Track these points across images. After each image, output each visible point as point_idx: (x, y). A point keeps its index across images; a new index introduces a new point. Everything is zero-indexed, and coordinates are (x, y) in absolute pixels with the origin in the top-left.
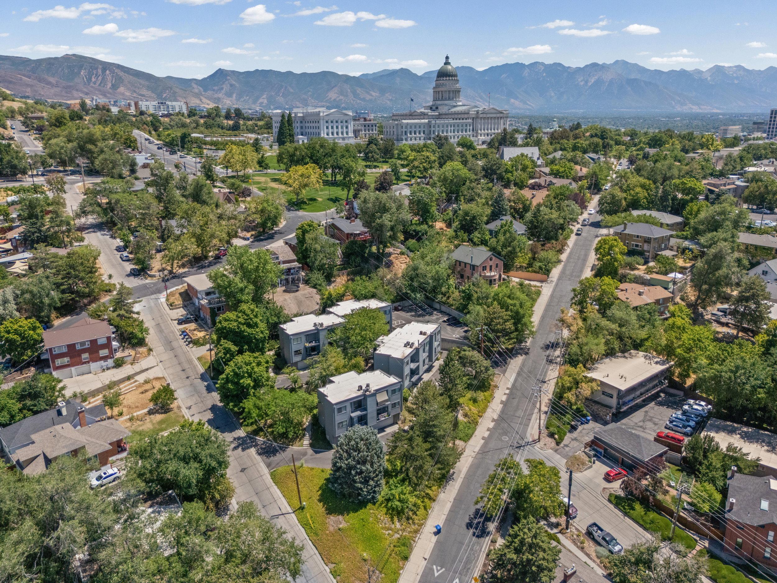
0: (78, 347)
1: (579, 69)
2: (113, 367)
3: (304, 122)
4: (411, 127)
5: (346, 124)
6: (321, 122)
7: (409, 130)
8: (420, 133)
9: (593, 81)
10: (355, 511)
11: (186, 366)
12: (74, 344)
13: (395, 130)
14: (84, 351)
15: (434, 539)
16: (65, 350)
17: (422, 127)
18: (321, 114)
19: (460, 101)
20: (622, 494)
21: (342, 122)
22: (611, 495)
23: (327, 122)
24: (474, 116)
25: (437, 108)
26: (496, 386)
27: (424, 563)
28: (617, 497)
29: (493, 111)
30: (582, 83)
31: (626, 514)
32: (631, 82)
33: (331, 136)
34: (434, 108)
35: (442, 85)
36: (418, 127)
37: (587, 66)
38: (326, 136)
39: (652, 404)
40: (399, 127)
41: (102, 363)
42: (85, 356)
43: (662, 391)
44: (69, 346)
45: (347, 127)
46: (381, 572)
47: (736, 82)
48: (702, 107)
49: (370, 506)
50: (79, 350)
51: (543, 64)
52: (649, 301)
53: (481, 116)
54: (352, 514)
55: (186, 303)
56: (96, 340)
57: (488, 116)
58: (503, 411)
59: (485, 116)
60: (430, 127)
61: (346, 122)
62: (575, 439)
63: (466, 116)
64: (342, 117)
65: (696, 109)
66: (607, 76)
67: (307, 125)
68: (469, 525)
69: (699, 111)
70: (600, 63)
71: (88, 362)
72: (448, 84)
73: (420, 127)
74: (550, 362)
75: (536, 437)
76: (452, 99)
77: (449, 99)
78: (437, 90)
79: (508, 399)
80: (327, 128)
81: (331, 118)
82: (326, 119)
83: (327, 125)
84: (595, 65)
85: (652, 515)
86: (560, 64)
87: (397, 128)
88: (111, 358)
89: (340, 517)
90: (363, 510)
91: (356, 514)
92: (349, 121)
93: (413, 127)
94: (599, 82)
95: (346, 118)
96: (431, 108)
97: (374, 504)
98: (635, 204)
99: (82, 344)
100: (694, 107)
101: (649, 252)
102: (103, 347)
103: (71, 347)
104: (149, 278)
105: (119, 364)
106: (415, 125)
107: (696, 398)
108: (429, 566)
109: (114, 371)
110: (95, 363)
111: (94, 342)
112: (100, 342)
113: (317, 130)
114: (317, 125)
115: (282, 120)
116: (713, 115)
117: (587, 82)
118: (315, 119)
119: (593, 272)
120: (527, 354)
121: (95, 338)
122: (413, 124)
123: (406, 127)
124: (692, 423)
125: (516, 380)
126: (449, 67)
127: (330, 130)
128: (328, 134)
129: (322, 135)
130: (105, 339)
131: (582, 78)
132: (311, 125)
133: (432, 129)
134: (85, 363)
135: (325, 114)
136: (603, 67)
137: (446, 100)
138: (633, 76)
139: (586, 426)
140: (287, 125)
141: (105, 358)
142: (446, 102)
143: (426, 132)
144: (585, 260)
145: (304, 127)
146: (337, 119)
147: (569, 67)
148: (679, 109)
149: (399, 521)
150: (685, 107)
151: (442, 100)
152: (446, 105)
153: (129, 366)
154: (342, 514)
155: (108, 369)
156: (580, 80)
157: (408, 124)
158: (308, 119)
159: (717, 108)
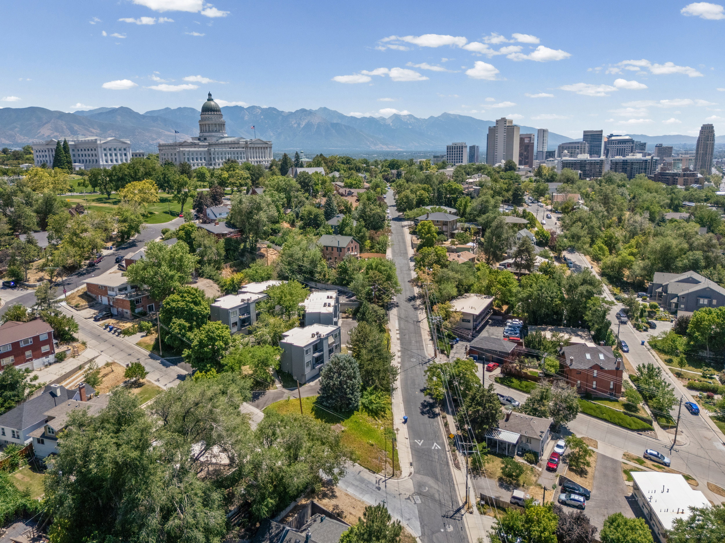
0: (22, 345)
1: (291, 114)
2: (55, 362)
3: (76, 150)
4: (193, 154)
5: (125, 152)
6: (99, 149)
7: (191, 157)
8: (201, 160)
9: (304, 124)
10: (348, 417)
11: (131, 352)
12: (18, 342)
13: (177, 157)
14: (27, 348)
15: (405, 426)
16: (9, 349)
17: (203, 154)
18: (98, 142)
19: (226, 133)
20: (501, 376)
21: (120, 150)
22: (496, 378)
23: (105, 150)
24: (243, 146)
25: (205, 139)
26: (389, 330)
27: (408, 441)
28: (500, 378)
29: (259, 142)
30: (296, 126)
31: (509, 386)
32: (335, 126)
33: (110, 163)
34: (202, 139)
35: (208, 119)
36: (199, 154)
37: (297, 111)
38: (105, 163)
39: (488, 326)
40: (181, 154)
41: (44, 359)
42: (28, 353)
43: (489, 319)
44: (13, 344)
45: (125, 155)
46: (386, 451)
47: (410, 127)
48: (390, 146)
49: (355, 413)
50: (23, 348)
51: (259, 108)
52: (466, 260)
53: (250, 146)
54: (346, 421)
55: (91, 303)
56: (38, 337)
57: (256, 146)
58: (402, 344)
59: (253, 146)
60: (210, 154)
61: (125, 149)
62: (456, 353)
63: (236, 146)
64: (120, 145)
65: (385, 148)
66: (316, 121)
67: (80, 153)
68: (423, 413)
69: (388, 150)
70: (308, 109)
71: (31, 359)
72: (213, 118)
73: (201, 154)
74: (416, 309)
75: (433, 355)
76: (219, 131)
77: (216, 131)
78: (204, 123)
79: (401, 336)
80: (106, 155)
81: (109, 146)
82: (104, 146)
83: (105, 152)
84: (303, 111)
85: (525, 383)
86: (274, 109)
87: (179, 155)
88: (52, 353)
89: (338, 424)
90: (352, 416)
91: (349, 420)
92: (128, 149)
93: (195, 154)
94: (309, 125)
95: (124, 146)
96: (199, 139)
97: (358, 411)
98: (421, 202)
99: (26, 341)
100: (384, 147)
101: (447, 232)
102: (45, 343)
103: (15, 345)
104: (30, 289)
105: (60, 358)
106: (197, 152)
107: (511, 318)
108: (412, 441)
109: (58, 365)
110: (38, 360)
111: (36, 339)
112: (42, 338)
113: (94, 158)
114: (93, 152)
115: (57, 148)
116: (399, 153)
117: (299, 124)
118: (92, 147)
119: (415, 249)
120: (397, 306)
121: (38, 334)
122: (194, 151)
123: (188, 154)
124: (518, 332)
125: (399, 324)
126: (212, 103)
127: (109, 158)
128: (107, 162)
129: (101, 163)
130: (46, 335)
131: (295, 121)
132: (86, 152)
133: (213, 156)
134: (28, 360)
135: (102, 142)
136: (309, 113)
137: (213, 131)
138: (335, 121)
139: (457, 345)
140: (63, 152)
141: (46, 354)
142: (213, 134)
143: (207, 159)
144: (404, 242)
145: (77, 155)
146: (115, 147)
147: (283, 112)
148: (373, 148)
149: (379, 419)
150: (377, 147)
151: (209, 131)
152: (214, 136)
153: (71, 359)
154: (339, 422)
155: (50, 364)
156: (293, 122)
157: (189, 151)
158: (81, 147)
159: (401, 148)
